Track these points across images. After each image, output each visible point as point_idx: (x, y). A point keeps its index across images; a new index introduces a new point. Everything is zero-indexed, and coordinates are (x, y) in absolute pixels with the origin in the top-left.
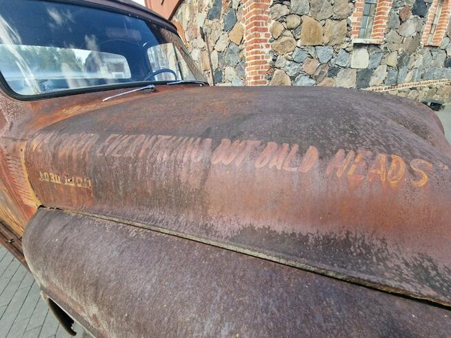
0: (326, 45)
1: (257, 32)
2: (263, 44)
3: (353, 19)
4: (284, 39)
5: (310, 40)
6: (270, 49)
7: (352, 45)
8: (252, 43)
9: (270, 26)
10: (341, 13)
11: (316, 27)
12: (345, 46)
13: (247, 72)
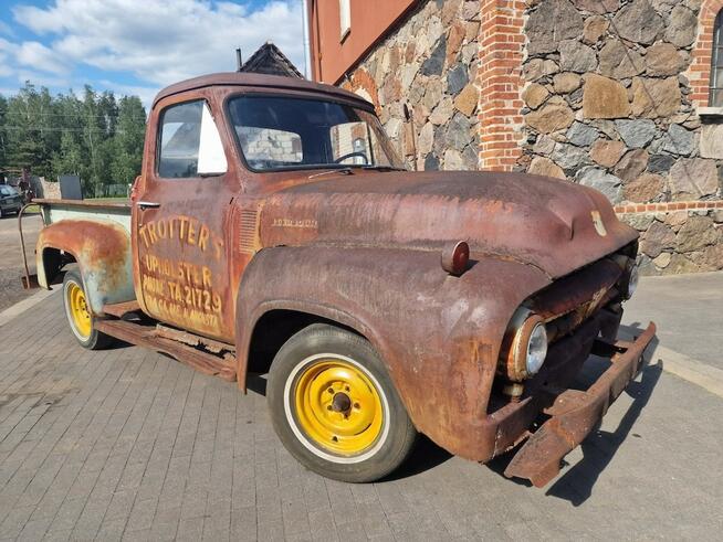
0: (639, 117)
1: (498, 100)
2: (510, 117)
3: (690, 75)
4: (548, 109)
5: (602, 110)
6: (523, 124)
7: (697, 117)
8: (489, 114)
9: (522, 90)
10: (662, 66)
11: (613, 90)
12: (681, 118)
13: (480, 160)
